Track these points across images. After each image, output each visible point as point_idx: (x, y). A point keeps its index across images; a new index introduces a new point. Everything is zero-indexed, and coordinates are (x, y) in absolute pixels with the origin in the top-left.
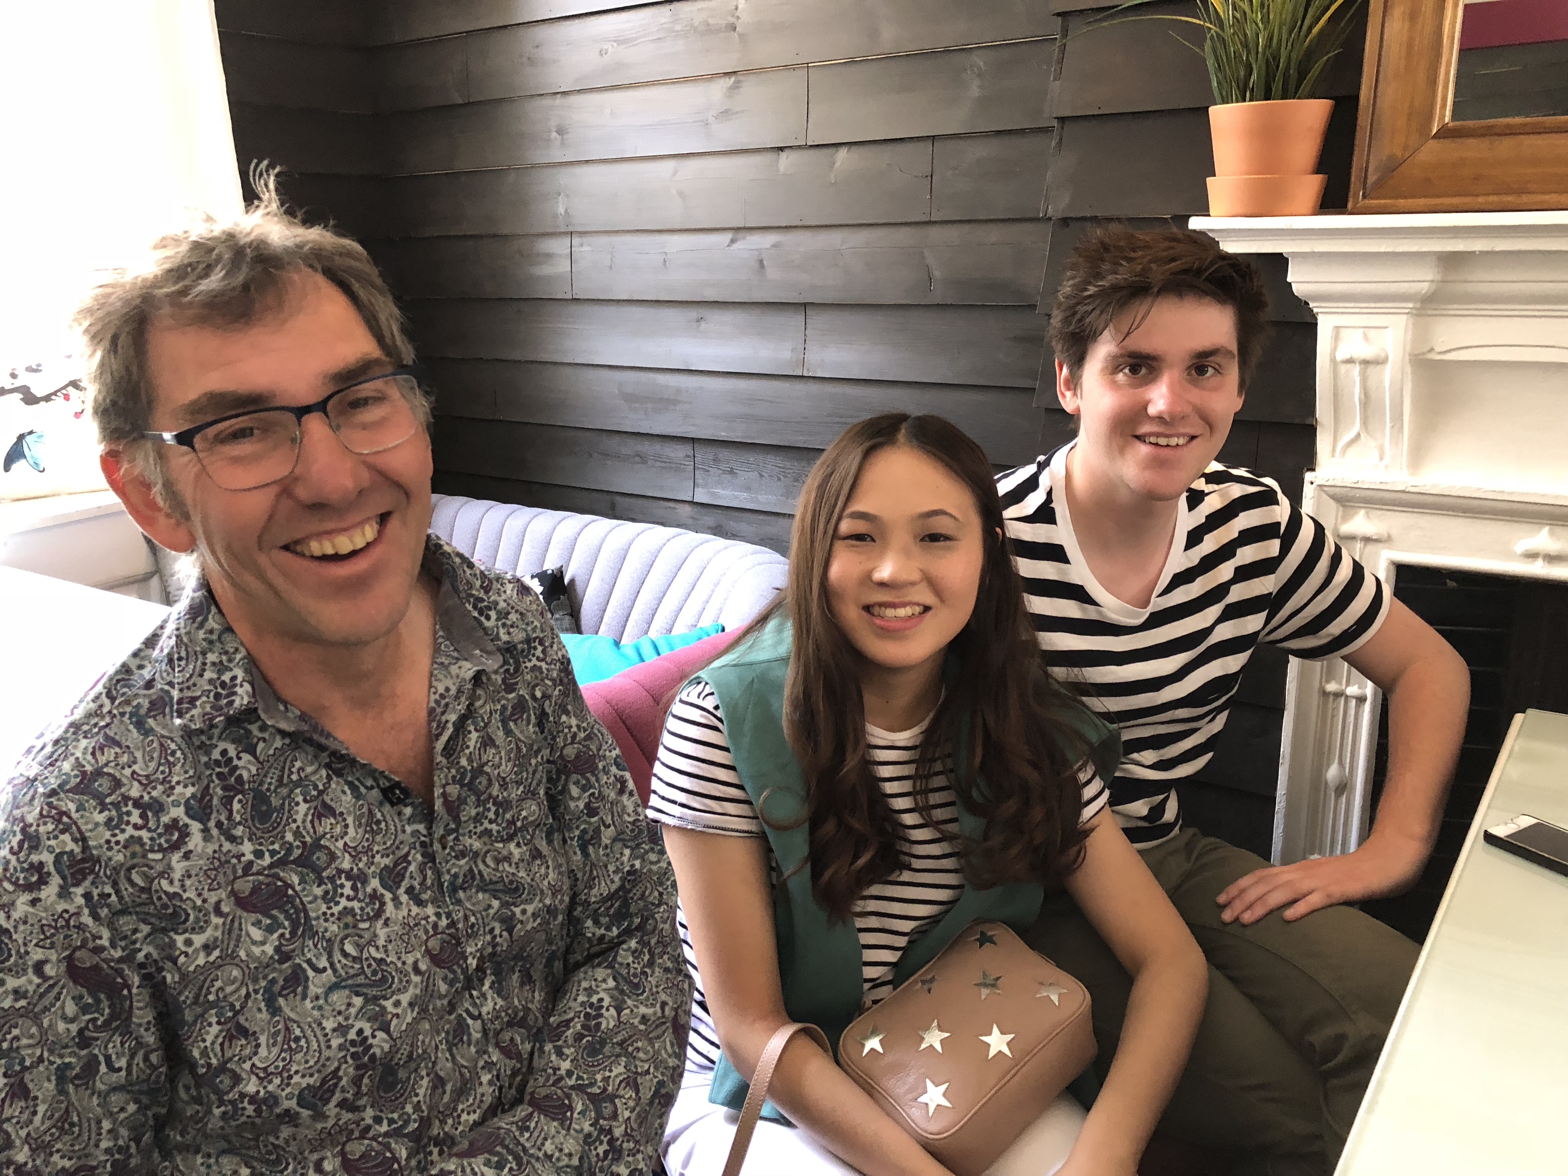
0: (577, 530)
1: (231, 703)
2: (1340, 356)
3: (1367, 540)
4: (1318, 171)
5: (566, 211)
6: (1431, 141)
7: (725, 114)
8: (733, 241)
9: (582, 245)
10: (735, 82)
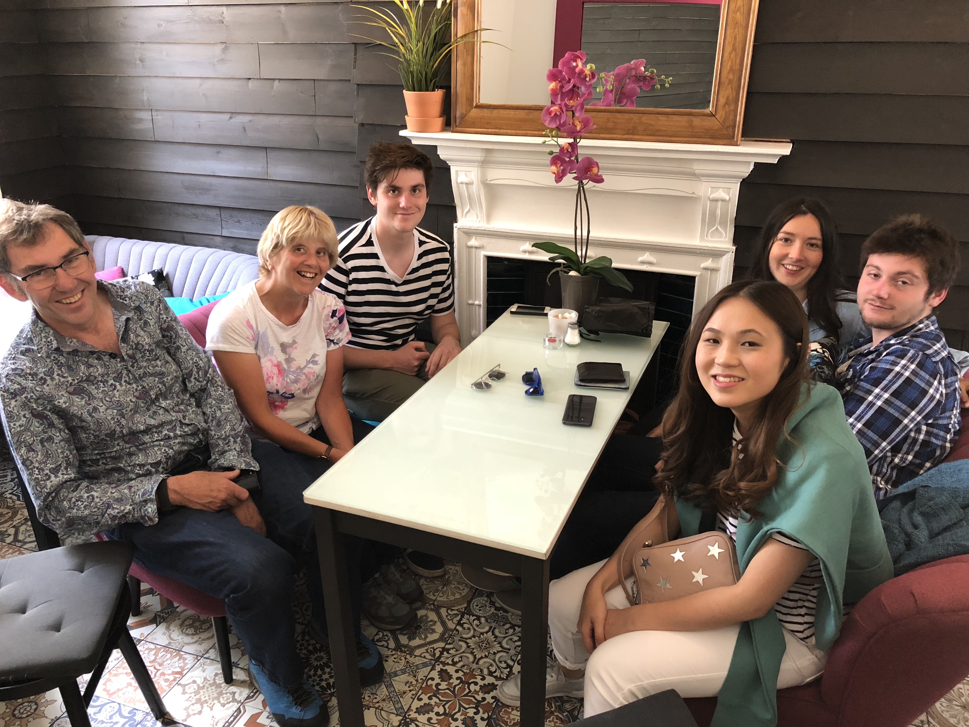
0: (167, 251)
1: (52, 347)
2: (459, 181)
3: (476, 248)
4: (440, 116)
5: (148, 99)
6: (474, 109)
7: (222, 61)
8: (231, 118)
9: (157, 115)
10: (225, 47)
